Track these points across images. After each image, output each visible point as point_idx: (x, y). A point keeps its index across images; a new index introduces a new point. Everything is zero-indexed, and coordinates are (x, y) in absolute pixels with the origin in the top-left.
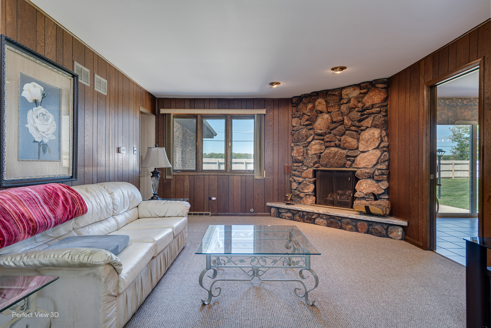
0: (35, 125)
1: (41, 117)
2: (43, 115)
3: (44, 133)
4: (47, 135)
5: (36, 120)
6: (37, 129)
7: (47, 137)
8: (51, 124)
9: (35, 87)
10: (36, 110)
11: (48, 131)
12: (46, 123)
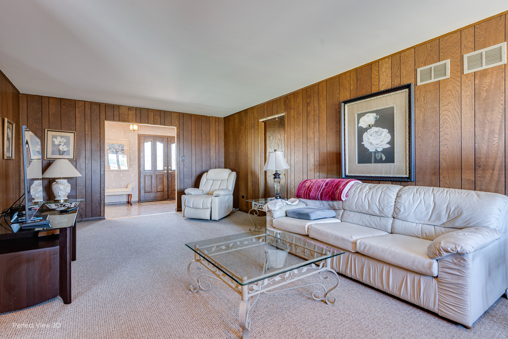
0: (369, 141)
1: (374, 135)
2: (376, 132)
3: (377, 145)
4: (380, 145)
5: (370, 138)
6: (371, 143)
7: (380, 147)
8: (385, 136)
9: (368, 116)
10: (370, 131)
11: (381, 142)
12: (380, 137)
